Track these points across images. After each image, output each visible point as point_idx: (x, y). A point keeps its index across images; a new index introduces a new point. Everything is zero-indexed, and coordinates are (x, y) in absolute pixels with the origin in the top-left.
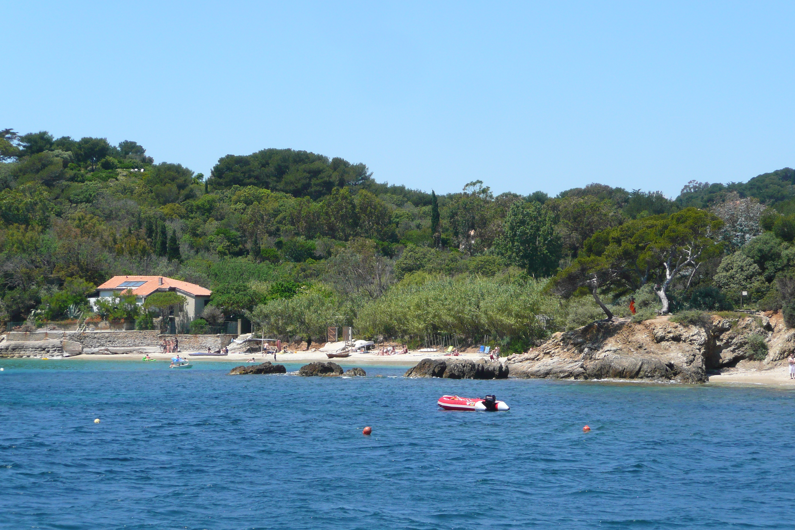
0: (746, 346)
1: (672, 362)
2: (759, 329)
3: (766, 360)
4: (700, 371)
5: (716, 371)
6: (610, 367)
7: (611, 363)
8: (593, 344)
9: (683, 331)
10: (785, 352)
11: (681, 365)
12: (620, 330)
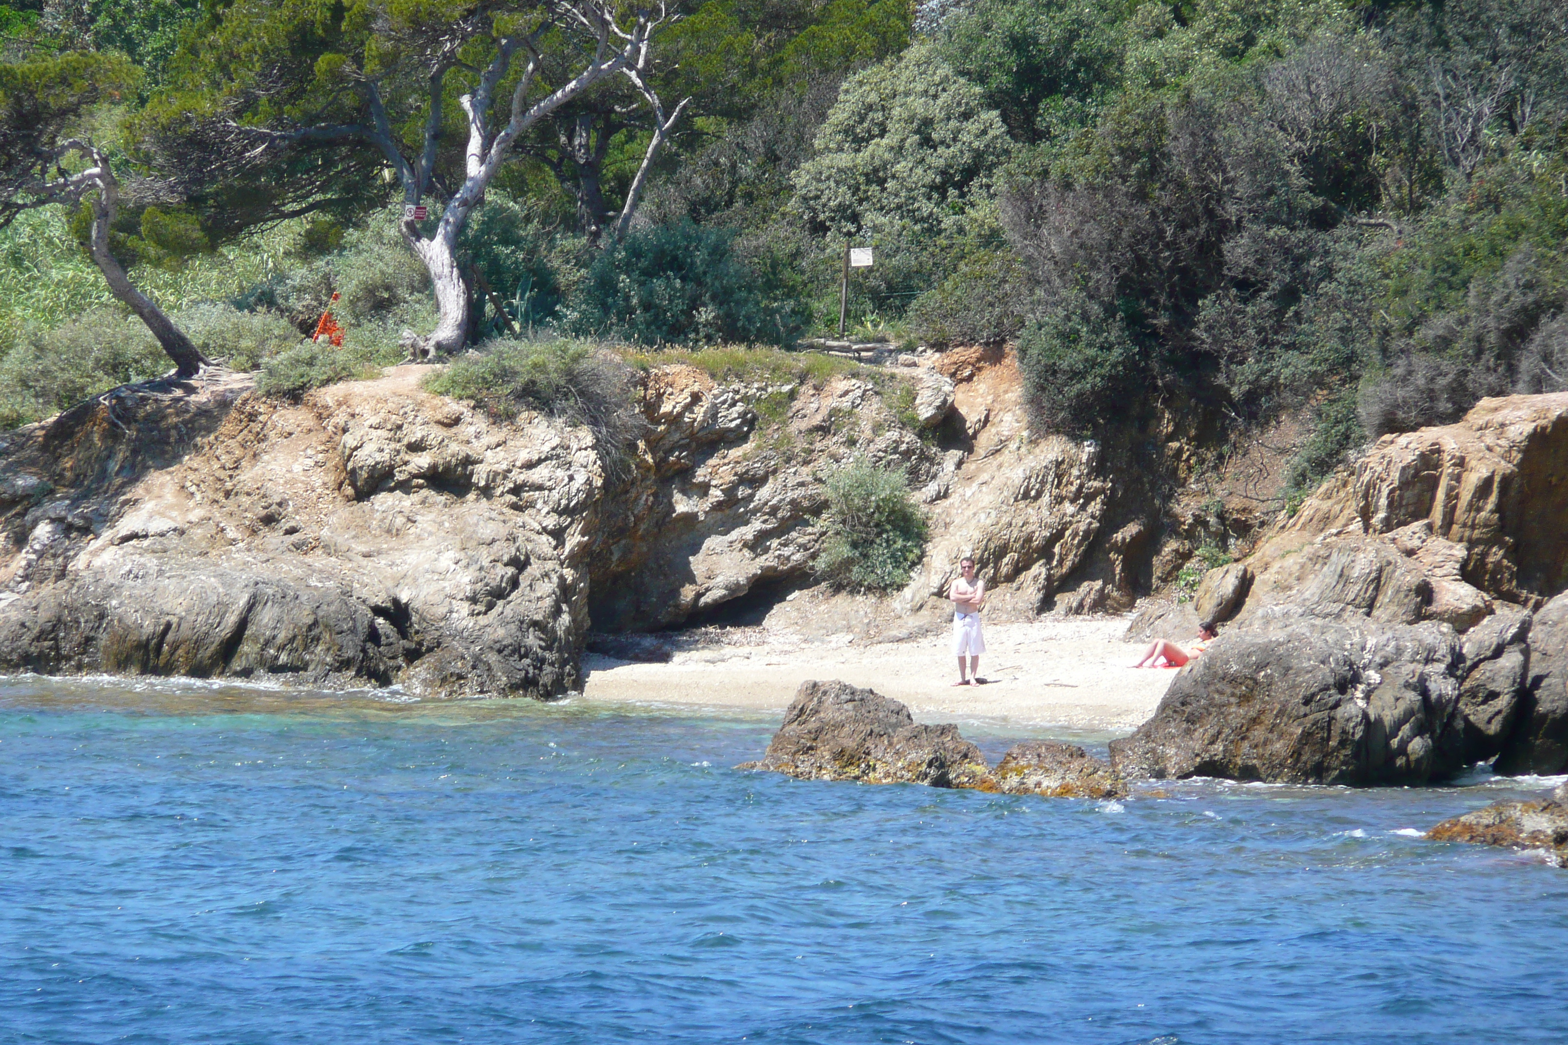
0: (822, 523)
1: (404, 598)
2: (894, 435)
3: (907, 592)
4: (532, 640)
5: (649, 642)
6: (102, 616)
7: (106, 596)
8: (75, 503)
9: (486, 440)
10: (1002, 551)
11: (442, 610)
12: (209, 430)
